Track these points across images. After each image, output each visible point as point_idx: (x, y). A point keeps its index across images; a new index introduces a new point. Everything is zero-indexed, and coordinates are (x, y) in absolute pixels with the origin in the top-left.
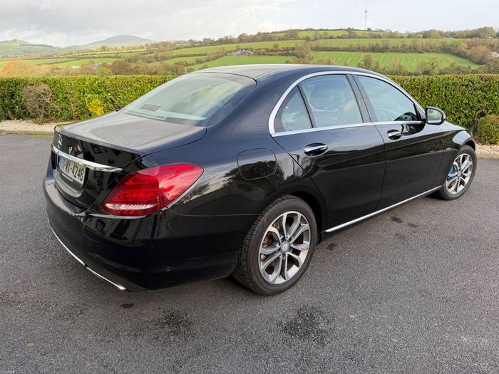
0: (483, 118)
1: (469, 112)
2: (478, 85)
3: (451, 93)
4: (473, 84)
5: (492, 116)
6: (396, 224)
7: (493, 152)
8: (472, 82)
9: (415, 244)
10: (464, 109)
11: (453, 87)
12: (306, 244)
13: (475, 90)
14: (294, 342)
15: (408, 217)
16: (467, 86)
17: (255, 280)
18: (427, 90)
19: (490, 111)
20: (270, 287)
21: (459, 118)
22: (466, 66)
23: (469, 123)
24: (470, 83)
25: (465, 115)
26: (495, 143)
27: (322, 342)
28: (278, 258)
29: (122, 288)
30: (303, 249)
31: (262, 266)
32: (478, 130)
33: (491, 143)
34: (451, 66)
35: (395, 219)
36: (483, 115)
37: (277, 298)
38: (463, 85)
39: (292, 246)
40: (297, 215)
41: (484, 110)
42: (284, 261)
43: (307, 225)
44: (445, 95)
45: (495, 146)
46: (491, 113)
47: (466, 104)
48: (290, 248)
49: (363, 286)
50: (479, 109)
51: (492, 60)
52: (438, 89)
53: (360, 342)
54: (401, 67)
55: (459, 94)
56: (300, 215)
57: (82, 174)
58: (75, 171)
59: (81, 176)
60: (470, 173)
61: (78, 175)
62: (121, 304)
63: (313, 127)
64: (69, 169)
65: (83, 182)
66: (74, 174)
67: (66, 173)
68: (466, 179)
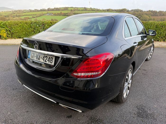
12: (131, 81)
30: (130, 83)
31: (124, 92)
42: (127, 89)
43: (132, 74)
56: (131, 70)
57: (51, 60)
58: (45, 59)
59: (51, 61)
60: (152, 51)
61: (48, 61)
62: (66, 116)
63: (131, 36)
64: (39, 58)
65: (53, 64)
66: (44, 60)
67: (37, 60)
68: (152, 54)
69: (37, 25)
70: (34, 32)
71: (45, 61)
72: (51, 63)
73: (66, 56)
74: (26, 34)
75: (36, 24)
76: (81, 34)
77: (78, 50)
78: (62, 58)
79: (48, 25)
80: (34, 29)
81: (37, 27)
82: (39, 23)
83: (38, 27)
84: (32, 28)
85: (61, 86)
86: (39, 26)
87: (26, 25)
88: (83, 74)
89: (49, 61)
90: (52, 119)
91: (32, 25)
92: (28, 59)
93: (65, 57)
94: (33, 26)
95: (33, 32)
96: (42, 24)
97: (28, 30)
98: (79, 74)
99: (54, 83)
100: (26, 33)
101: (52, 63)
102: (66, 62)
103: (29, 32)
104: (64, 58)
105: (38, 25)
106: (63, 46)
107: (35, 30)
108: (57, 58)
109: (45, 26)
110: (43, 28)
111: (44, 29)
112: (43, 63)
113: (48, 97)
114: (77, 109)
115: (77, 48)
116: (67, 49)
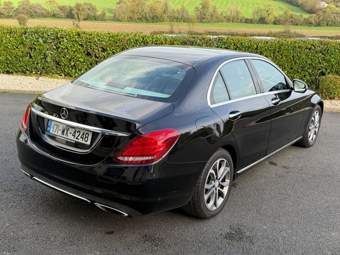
0: (324, 77)
1: (312, 71)
2: (318, 49)
3: (297, 55)
4: (315, 47)
5: (330, 75)
6: (273, 166)
7: (333, 107)
8: (314, 46)
9: (291, 180)
10: (308, 68)
11: (299, 50)
12: (228, 181)
13: (316, 53)
14: (234, 244)
15: (281, 161)
16: (310, 49)
17: (202, 207)
18: (278, 52)
19: (328, 71)
20: (209, 212)
21: (305, 76)
22: (298, 14)
23: (312, 80)
24: (312, 47)
25: (309, 73)
26: (333, 98)
27: (251, 242)
28: (213, 192)
29: (126, 215)
30: (226, 185)
31: (206, 197)
32: (320, 87)
33: (331, 98)
34: (285, 13)
35: (272, 163)
36: (323, 74)
37: (212, 220)
38: (307, 48)
39: (221, 183)
40: (224, 161)
41: (324, 70)
42: (216, 194)
43: (229, 168)
44: (293, 57)
45: (334, 101)
46: (329, 73)
47: (309, 64)
48: (219, 184)
49: (265, 209)
50: (320, 69)
51: (321, 9)
52: (287, 51)
53: (274, 240)
54: (238, 13)
55: (304, 56)
56: (226, 161)
57: (86, 137)
58: (77, 134)
59: (86, 139)
60: (318, 124)
61: (81, 138)
62: (104, 232)
63: (230, 99)
64: (67, 133)
65: (88, 143)
66: (75, 136)
67: (62, 136)
68: (317, 130)
69: (40, 40)
70: (31, 57)
71: (77, 138)
72: (85, 141)
73: (108, 132)
74: (8, 62)
75: (36, 35)
76: (136, 96)
77: (128, 125)
78: (102, 135)
79: (69, 39)
80: (31, 49)
81: (40, 45)
82: (45, 35)
83: (42, 43)
84: (25, 46)
85: (99, 177)
86: (45, 42)
87: (8, 36)
88: (131, 159)
89: (83, 138)
90: (81, 234)
91: (26, 38)
92: (47, 133)
93: (108, 134)
94: (28, 40)
95: (26, 56)
96: (52, 38)
97: (14, 51)
98: (126, 158)
99: (89, 172)
100: (7, 59)
101: (87, 141)
102: (108, 141)
103: (15, 57)
104: (106, 135)
105: (42, 38)
106: (105, 117)
107: (33, 51)
108: (95, 135)
109: (60, 43)
110: (55, 47)
111: (59, 50)
112: (74, 141)
113: (77, 194)
114: (123, 212)
115: (127, 122)
116: (111, 123)
